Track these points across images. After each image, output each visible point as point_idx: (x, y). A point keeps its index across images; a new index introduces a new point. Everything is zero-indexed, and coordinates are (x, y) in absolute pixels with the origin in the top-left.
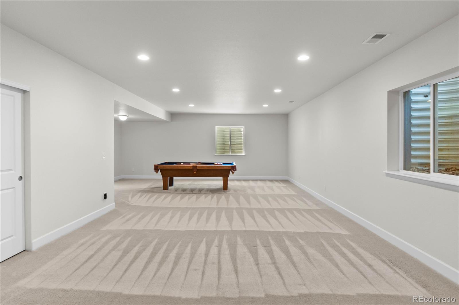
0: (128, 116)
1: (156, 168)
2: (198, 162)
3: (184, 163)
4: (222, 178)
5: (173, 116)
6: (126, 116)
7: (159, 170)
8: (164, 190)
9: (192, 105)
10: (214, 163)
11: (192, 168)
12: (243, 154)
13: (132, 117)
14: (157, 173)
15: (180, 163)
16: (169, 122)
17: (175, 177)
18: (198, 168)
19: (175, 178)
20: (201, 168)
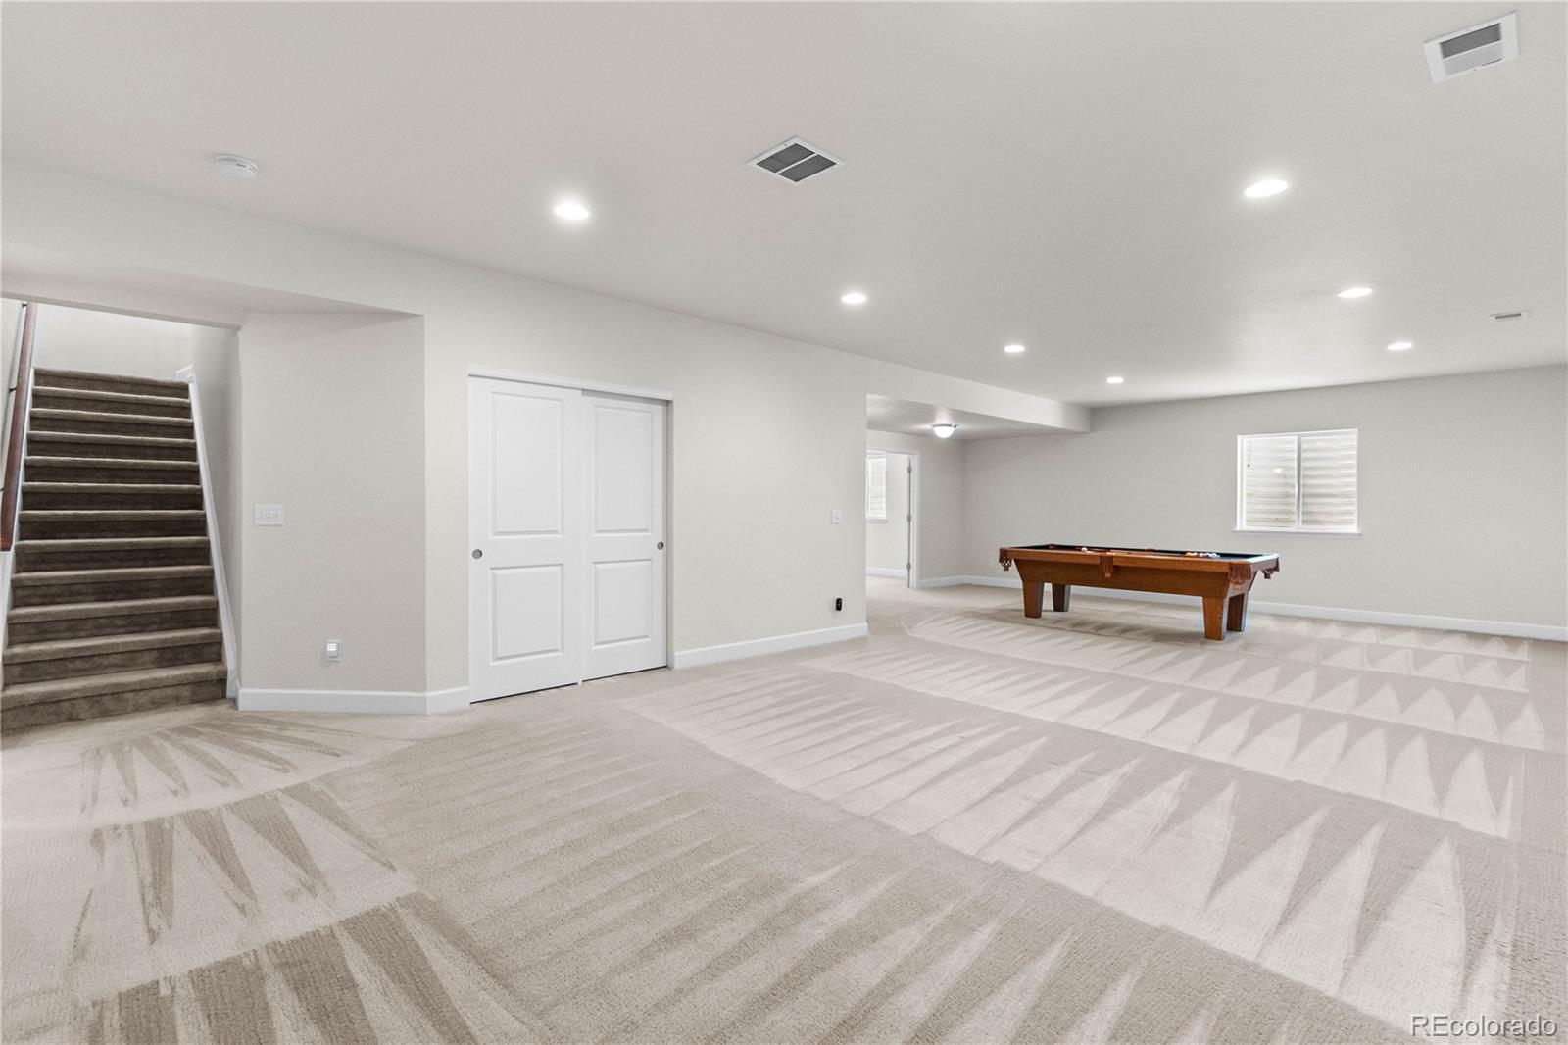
0: (955, 427)
1: (1005, 556)
2: (1145, 548)
3: (1089, 548)
4: (1201, 598)
5: (1097, 414)
6: (949, 426)
7: (1013, 561)
8: (1027, 615)
9: (1115, 380)
10: (1185, 552)
11: (1098, 562)
12: (1354, 529)
13: (963, 427)
14: (1006, 568)
15: (1079, 548)
16: (1084, 433)
17: (1072, 587)
18: (1118, 564)
19: (1075, 589)
20: (1125, 564)
